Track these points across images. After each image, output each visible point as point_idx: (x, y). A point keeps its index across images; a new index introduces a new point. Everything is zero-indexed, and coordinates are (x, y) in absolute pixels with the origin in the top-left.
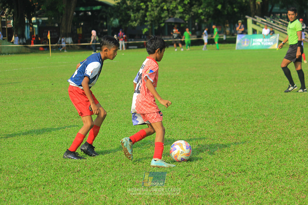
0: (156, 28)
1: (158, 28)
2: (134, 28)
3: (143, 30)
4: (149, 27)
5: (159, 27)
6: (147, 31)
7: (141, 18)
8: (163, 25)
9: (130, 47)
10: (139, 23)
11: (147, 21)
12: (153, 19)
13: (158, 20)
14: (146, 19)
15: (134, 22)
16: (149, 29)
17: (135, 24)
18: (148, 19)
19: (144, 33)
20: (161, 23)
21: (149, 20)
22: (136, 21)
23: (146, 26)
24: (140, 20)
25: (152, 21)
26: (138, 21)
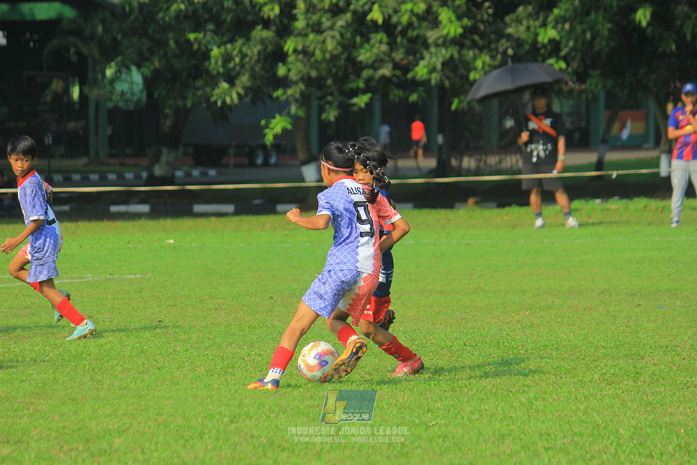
0: (331, 115)
1: (337, 119)
2: (223, 112)
3: (267, 126)
4: (293, 109)
5: (345, 108)
6: (284, 131)
7: (257, 69)
8: (362, 101)
9: (198, 208)
10: (246, 89)
11: (284, 83)
12: (314, 74)
13: (341, 80)
14: (282, 71)
15: (225, 85)
16: (295, 119)
17: (227, 94)
18: (292, 69)
19: (269, 138)
20: (356, 93)
21: (293, 76)
22: (231, 80)
23: (282, 108)
24: (253, 76)
25: (307, 80)
26: (245, 79)
